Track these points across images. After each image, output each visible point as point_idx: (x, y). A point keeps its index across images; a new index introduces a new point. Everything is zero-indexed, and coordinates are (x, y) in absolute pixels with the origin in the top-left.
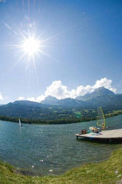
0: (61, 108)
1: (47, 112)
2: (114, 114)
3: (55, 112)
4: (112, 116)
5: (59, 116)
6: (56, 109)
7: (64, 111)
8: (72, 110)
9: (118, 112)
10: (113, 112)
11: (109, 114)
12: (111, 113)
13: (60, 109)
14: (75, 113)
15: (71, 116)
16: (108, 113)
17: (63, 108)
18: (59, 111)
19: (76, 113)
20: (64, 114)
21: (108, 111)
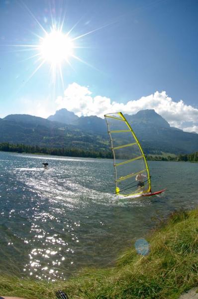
0: (78, 130)
1: (55, 135)
2: (160, 158)
3: (68, 135)
4: (156, 159)
5: (74, 143)
6: (71, 132)
7: (83, 136)
8: (96, 136)
9: (169, 157)
10: (161, 154)
11: (154, 156)
12: (158, 154)
13: (78, 132)
14: (100, 142)
15: (92, 146)
16: (153, 153)
17: (82, 132)
18: (75, 135)
19: (102, 142)
20: (81, 140)
21: (154, 150)
